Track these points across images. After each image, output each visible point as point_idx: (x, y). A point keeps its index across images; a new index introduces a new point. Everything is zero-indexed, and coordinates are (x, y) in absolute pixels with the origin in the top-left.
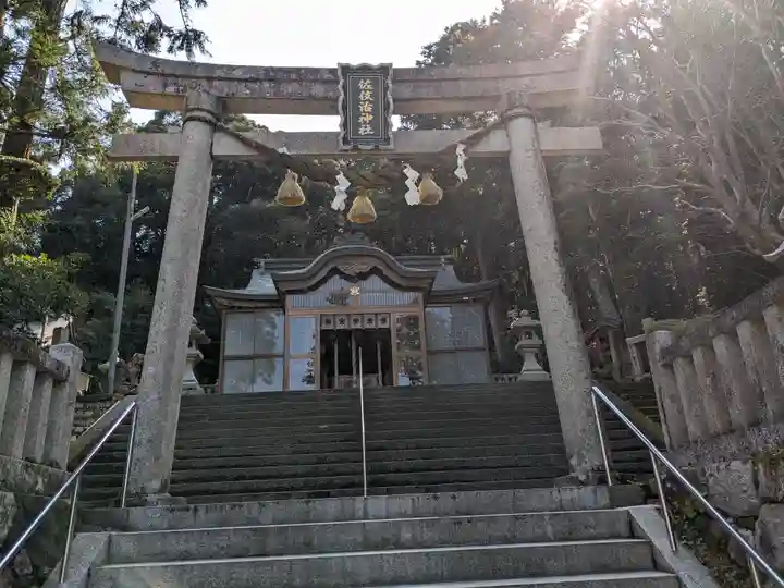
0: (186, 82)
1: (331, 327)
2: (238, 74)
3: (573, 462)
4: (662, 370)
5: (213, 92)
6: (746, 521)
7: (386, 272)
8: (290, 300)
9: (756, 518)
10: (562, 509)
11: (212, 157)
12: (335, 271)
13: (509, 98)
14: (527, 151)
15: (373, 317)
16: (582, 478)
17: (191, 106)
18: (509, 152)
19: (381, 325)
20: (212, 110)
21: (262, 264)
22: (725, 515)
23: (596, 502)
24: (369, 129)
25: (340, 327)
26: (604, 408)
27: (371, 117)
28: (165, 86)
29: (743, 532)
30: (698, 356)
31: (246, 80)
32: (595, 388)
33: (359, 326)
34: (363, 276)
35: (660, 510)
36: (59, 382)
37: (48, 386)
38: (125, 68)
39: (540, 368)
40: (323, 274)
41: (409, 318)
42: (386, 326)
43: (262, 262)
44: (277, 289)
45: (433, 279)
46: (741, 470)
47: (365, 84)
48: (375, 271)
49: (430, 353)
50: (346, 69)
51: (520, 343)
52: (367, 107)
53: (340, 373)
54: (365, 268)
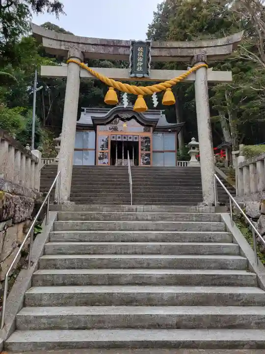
0: (69, 44)
1: (115, 139)
2: (89, 42)
3: (204, 198)
4: (239, 170)
5: (79, 49)
6: (255, 219)
7: (138, 118)
8: (99, 127)
9: (258, 218)
10: (199, 212)
11: (80, 78)
12: (117, 116)
13: (197, 58)
14: (202, 81)
15: (132, 137)
16: (207, 203)
17: (71, 56)
18: (194, 81)
19: (135, 140)
20: (80, 58)
21: (85, 110)
22: (249, 217)
23: (210, 211)
24: (141, 68)
25: (118, 140)
26: (217, 182)
27: (142, 64)
28: (61, 45)
29: (254, 222)
30: (251, 167)
31: (93, 45)
32: (215, 175)
33: (126, 140)
34: (128, 119)
35: (230, 215)
36: (36, 164)
37: (34, 165)
38: (44, 37)
39: (197, 161)
40: (113, 117)
41: (146, 138)
42: (137, 140)
43: (85, 109)
44: (93, 122)
45: (157, 122)
46: (257, 205)
47: (140, 49)
48: (134, 117)
49: (153, 152)
50: (133, 43)
51: (190, 151)
52: (140, 59)
53: (118, 158)
54: (130, 116)
